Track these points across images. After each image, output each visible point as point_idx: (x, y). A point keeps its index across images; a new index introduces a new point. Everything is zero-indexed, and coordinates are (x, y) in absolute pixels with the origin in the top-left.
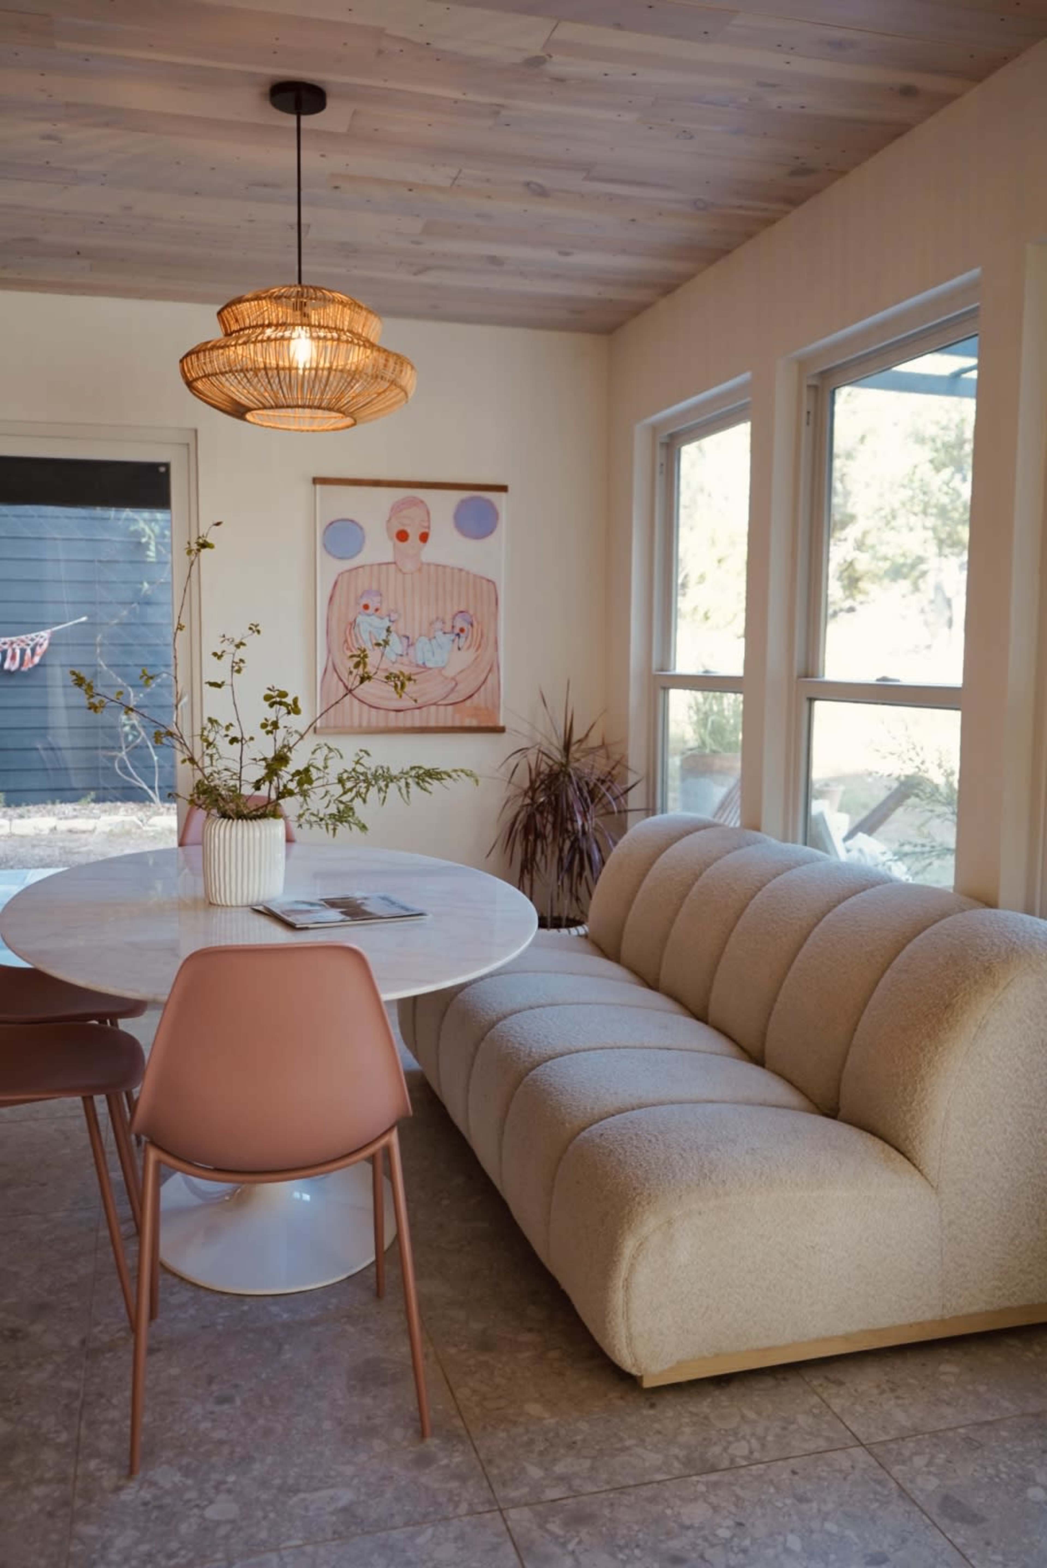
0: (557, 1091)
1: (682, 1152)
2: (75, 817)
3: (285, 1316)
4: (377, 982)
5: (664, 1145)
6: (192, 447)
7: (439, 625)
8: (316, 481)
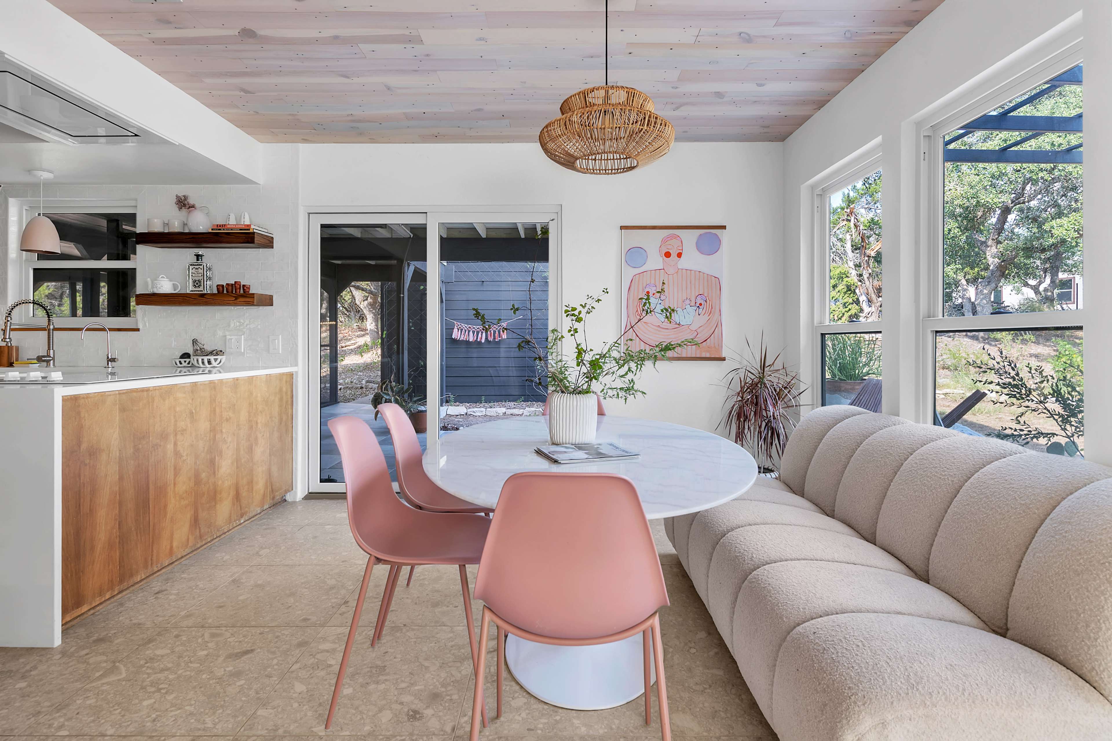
0: (774, 591)
1: (888, 661)
2: (515, 408)
3: (583, 729)
4: (644, 506)
5: (871, 651)
6: (559, 214)
7: (688, 302)
8: (622, 228)
